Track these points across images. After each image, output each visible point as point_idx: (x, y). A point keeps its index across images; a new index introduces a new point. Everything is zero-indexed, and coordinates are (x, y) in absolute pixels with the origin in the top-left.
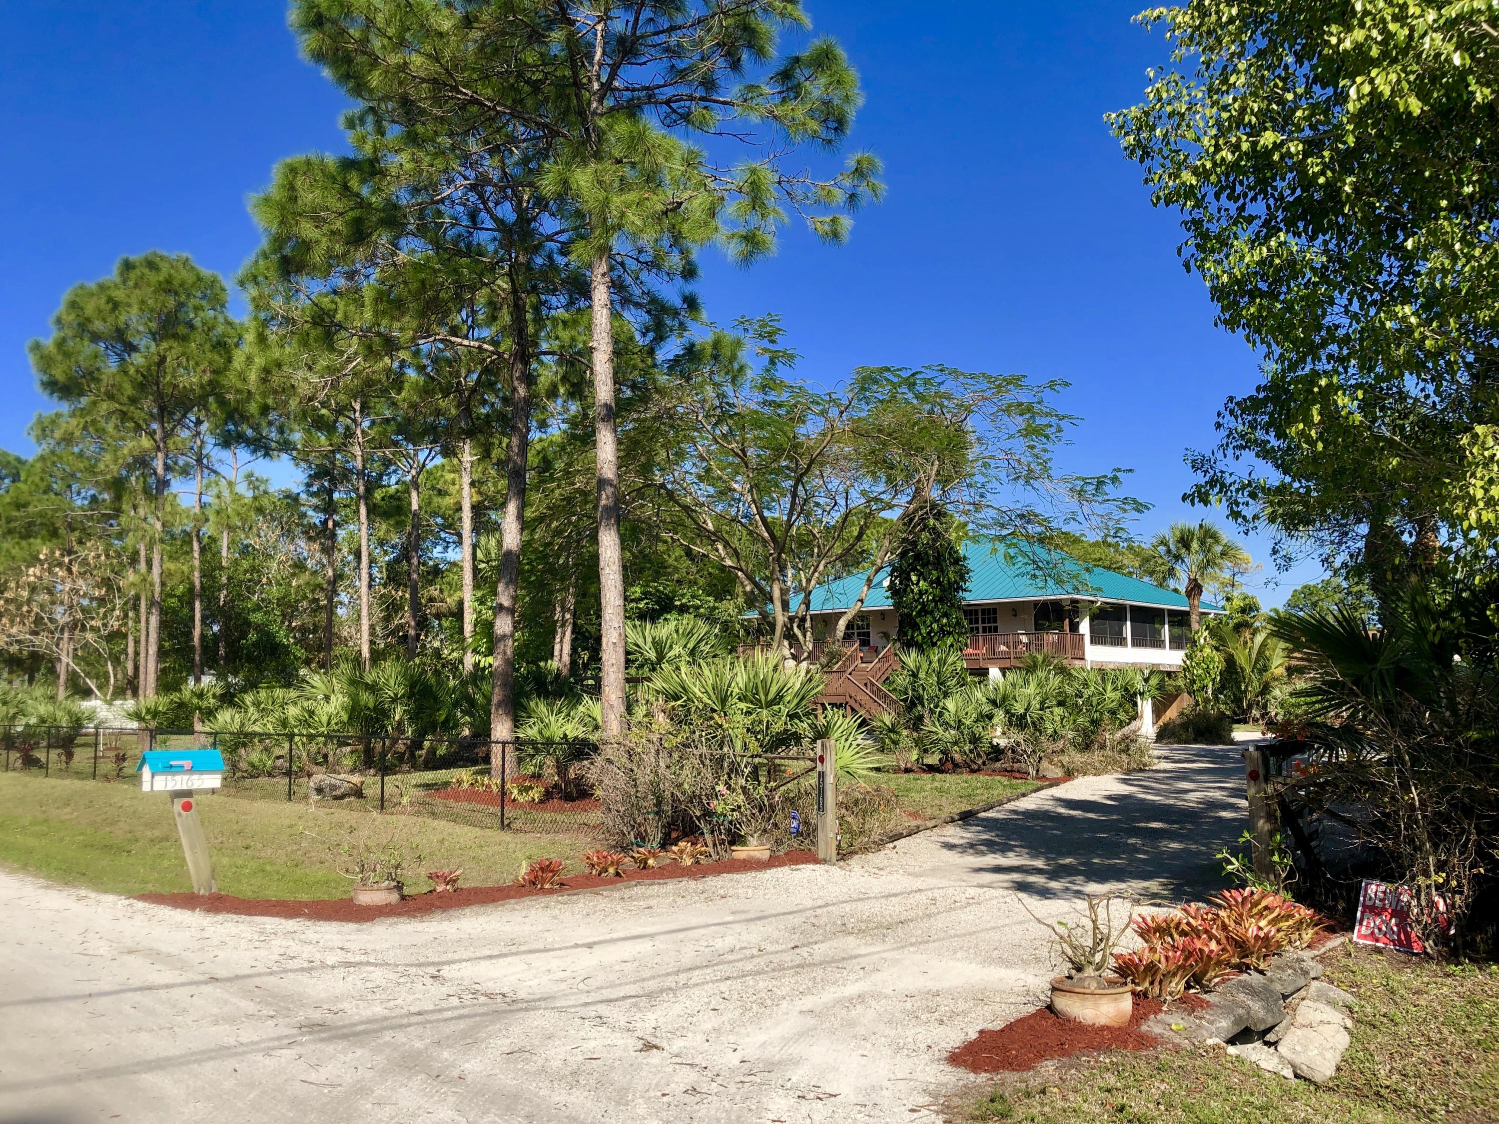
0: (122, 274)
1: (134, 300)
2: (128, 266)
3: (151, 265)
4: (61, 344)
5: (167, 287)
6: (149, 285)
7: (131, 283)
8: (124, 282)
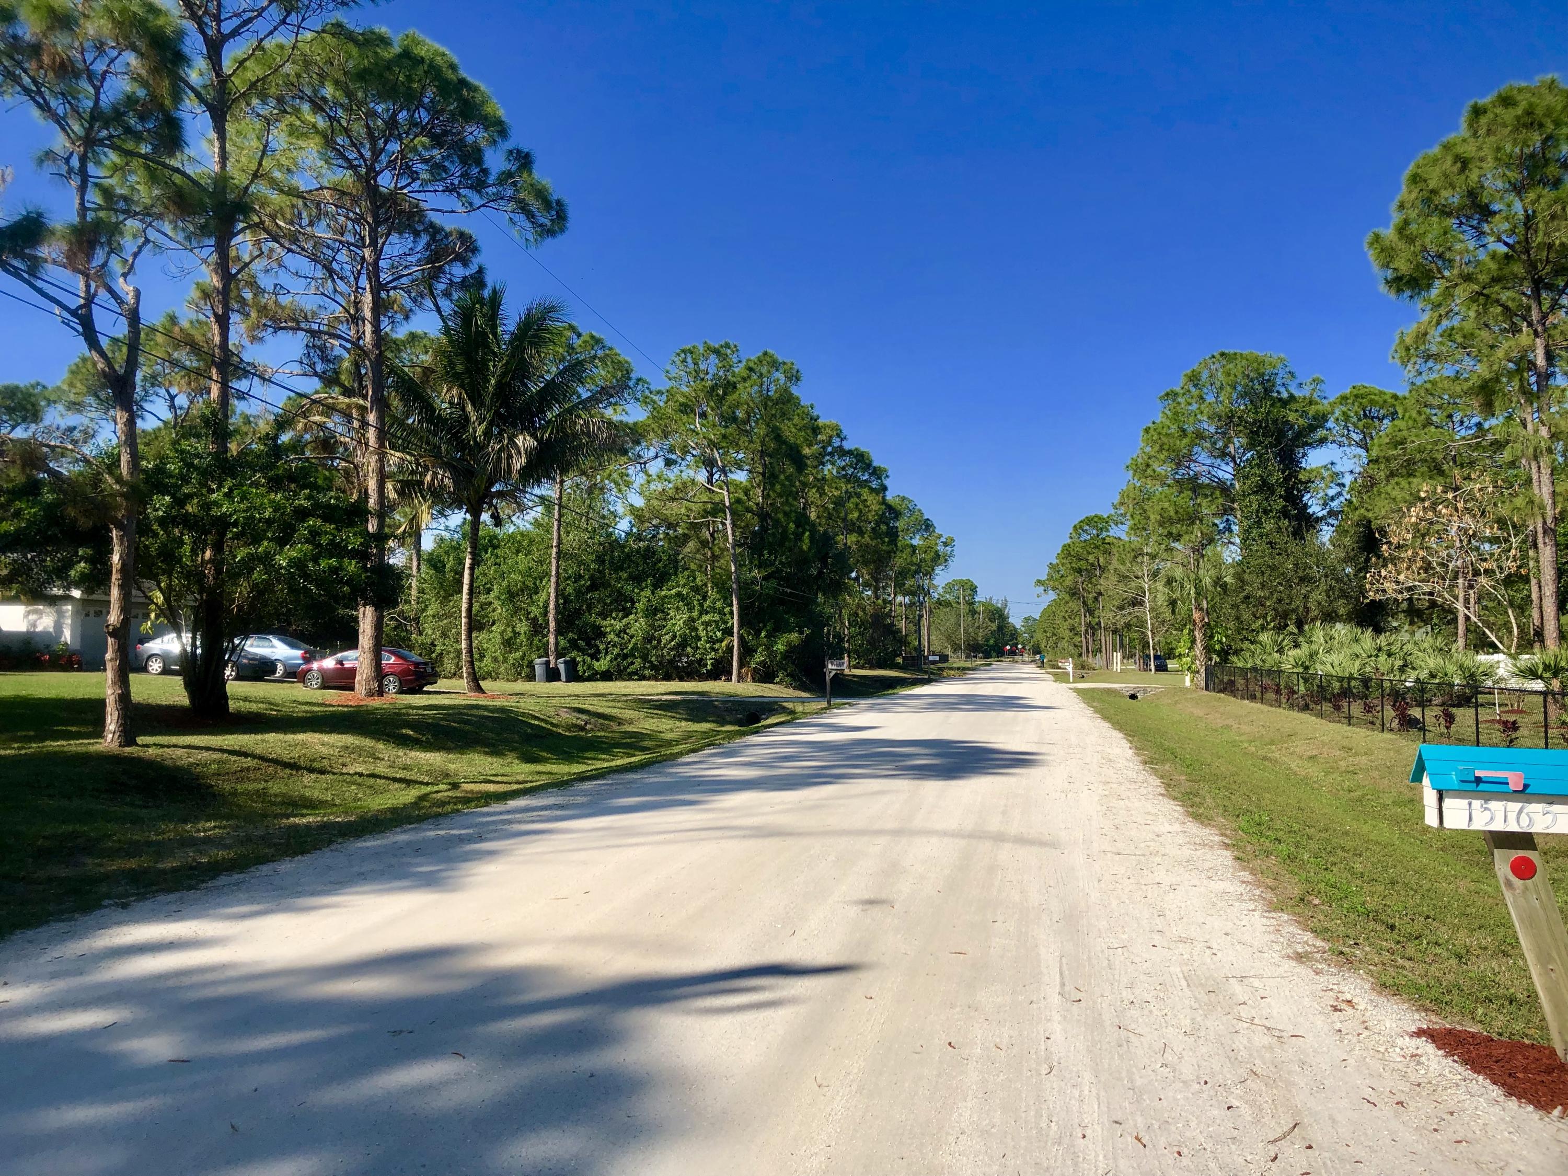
0: (1471, 126)
1: (1487, 152)
2: (1477, 112)
3: (1507, 101)
4: (1402, 230)
5: (1529, 121)
6: (1505, 125)
7: (1482, 132)
8: (1475, 134)
